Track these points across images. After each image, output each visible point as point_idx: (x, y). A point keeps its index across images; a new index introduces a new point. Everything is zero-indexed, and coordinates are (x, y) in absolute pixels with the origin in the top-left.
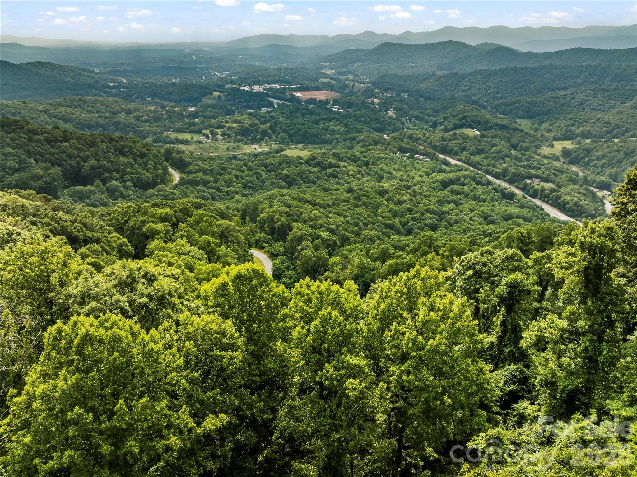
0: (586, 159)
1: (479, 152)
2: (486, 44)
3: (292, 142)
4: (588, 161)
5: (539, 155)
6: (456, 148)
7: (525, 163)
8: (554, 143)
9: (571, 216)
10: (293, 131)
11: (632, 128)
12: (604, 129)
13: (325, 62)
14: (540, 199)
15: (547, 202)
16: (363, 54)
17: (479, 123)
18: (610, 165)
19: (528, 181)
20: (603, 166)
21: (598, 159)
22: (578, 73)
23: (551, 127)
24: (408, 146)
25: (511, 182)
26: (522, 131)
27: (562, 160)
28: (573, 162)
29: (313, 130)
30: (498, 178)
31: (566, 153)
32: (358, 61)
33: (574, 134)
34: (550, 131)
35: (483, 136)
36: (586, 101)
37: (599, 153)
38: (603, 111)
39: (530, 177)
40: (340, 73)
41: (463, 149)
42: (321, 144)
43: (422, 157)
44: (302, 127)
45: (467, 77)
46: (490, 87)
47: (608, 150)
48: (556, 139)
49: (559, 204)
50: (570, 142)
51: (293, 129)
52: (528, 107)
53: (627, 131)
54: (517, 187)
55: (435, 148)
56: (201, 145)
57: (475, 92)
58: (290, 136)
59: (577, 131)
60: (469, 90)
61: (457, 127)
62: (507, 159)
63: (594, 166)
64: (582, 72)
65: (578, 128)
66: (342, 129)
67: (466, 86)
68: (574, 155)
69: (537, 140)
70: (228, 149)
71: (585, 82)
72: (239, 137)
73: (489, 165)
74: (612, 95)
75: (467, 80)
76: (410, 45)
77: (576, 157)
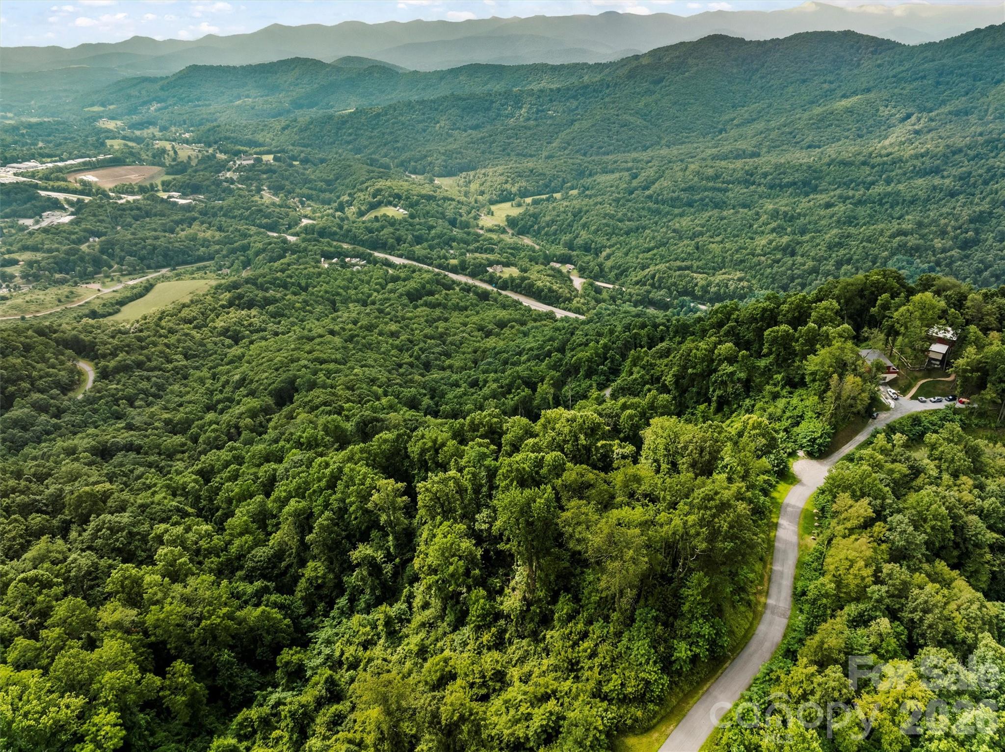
0: (536, 227)
1: (419, 240)
2: (348, 60)
3: (149, 267)
4: (539, 228)
5: (482, 229)
6: (391, 241)
7: (475, 245)
8: (493, 208)
9: (549, 304)
10: (144, 252)
11: (569, 176)
12: (541, 182)
13: (92, 105)
14: (512, 290)
15: (520, 293)
16: (157, 86)
17: (398, 197)
18: (563, 231)
19: (490, 270)
20: (555, 234)
21: (548, 225)
22: (487, 104)
23: (483, 188)
24: (332, 249)
25: (473, 275)
26: (453, 200)
27: (510, 232)
28: (523, 232)
29: (177, 244)
30: (456, 272)
31: (512, 222)
32: (154, 100)
33: (511, 193)
34: (482, 193)
35: (412, 216)
36: (509, 144)
37: (548, 218)
38: (531, 156)
39: (491, 264)
40: (133, 126)
41: (399, 240)
42: (196, 262)
43: (354, 261)
44: (158, 243)
45: (347, 121)
46: (384, 134)
47: (555, 213)
48: (492, 202)
49: (534, 293)
50: (508, 204)
51: (144, 247)
52: (445, 161)
53: (564, 182)
54: (481, 280)
55: (362, 243)
56: (9, 302)
57: (366, 143)
58: (142, 259)
59: (514, 190)
60: (355, 140)
61: (373, 207)
62: (454, 244)
63: (546, 234)
64: (492, 102)
65: (513, 184)
66: (218, 235)
67: (350, 134)
68: (521, 223)
69: (473, 208)
70: (60, 301)
71: (499, 115)
72: (57, 276)
73: (439, 257)
74: (535, 134)
75: (348, 125)
76: (234, 68)
77: (524, 226)
